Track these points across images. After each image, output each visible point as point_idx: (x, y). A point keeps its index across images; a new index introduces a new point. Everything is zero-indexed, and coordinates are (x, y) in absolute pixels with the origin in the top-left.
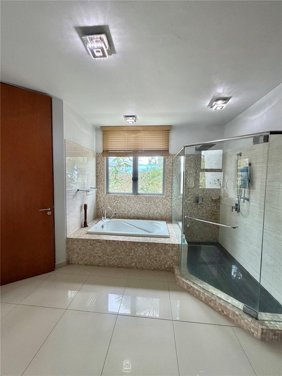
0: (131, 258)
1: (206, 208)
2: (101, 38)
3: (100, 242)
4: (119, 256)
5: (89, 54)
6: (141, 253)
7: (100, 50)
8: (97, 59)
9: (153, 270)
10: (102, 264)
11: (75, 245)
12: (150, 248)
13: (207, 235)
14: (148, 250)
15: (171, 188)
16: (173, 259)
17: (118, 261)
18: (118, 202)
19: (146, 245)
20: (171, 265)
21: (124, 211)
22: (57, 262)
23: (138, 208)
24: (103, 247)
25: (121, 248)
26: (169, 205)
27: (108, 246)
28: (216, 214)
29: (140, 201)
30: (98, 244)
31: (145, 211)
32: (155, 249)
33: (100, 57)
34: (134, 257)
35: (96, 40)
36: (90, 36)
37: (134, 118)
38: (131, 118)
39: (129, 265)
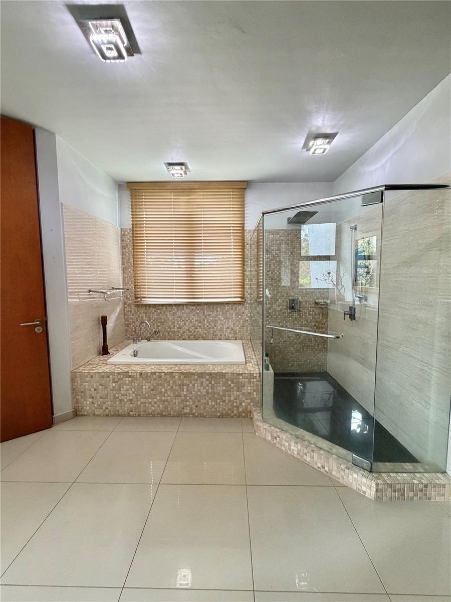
0: (182, 401)
1: (306, 317)
2: (113, 27)
3: (130, 376)
4: (163, 398)
5: (95, 53)
6: (199, 390)
7: (112, 46)
8: (108, 61)
9: (219, 417)
10: (134, 413)
11: (87, 384)
12: (213, 382)
13: (309, 361)
14: (210, 385)
15: (249, 287)
16: (252, 397)
17: (161, 406)
18: (161, 313)
19: (207, 377)
20: (249, 407)
21: (172, 326)
22: (57, 413)
23: (196, 321)
24: (136, 384)
25: (166, 385)
26: (247, 315)
27: (144, 382)
28: (322, 326)
29: (198, 310)
30: (127, 380)
31: (208, 326)
32: (221, 383)
33: (114, 58)
34: (188, 398)
35: (105, 29)
36: (94, 22)
37: (183, 167)
38: (178, 167)
39: (181, 411)
